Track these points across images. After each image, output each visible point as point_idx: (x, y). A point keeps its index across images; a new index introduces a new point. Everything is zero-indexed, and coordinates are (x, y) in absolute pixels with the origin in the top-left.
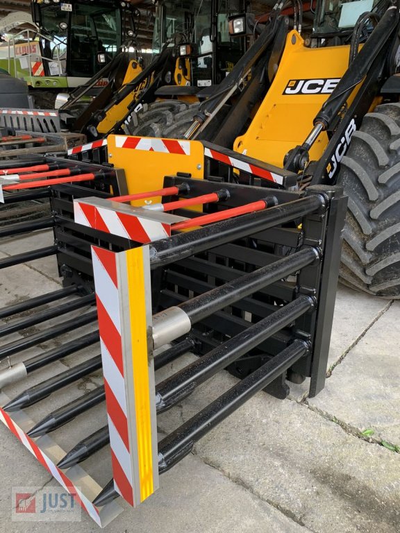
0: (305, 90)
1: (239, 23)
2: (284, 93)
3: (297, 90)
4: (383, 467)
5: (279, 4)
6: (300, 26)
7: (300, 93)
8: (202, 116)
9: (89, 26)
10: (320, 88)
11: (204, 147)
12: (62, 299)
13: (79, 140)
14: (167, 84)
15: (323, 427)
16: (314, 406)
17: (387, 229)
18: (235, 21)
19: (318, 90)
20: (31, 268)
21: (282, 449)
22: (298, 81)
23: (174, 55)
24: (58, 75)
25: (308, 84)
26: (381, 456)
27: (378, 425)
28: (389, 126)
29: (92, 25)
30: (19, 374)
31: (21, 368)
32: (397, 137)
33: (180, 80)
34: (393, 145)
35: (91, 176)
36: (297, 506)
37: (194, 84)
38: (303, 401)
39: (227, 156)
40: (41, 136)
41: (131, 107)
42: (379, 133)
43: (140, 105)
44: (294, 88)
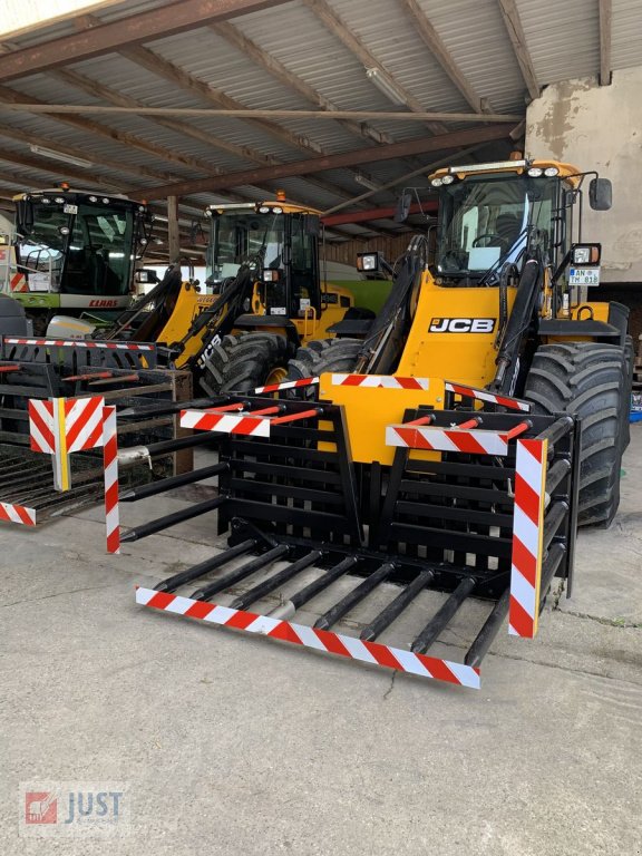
0: (452, 328)
1: (369, 260)
2: (430, 331)
3: (444, 328)
5: (413, 246)
6: (427, 265)
7: (447, 331)
8: (367, 354)
10: (468, 328)
11: (445, 383)
13: (185, 378)
14: (245, 312)
15: (583, 624)
16: (566, 610)
18: (365, 258)
19: (466, 329)
21: (559, 643)
22: (442, 320)
23: (252, 279)
24: (47, 292)
25: (453, 323)
27: (625, 615)
28: (564, 364)
29: (84, 227)
30: (290, 612)
31: (291, 605)
32: (574, 374)
33: (257, 307)
34: (572, 382)
35: (312, 413)
36: (599, 670)
37: (268, 312)
38: (555, 608)
39: (470, 389)
40: (130, 374)
41: (207, 339)
42: (554, 370)
43: (217, 336)
44: (439, 326)
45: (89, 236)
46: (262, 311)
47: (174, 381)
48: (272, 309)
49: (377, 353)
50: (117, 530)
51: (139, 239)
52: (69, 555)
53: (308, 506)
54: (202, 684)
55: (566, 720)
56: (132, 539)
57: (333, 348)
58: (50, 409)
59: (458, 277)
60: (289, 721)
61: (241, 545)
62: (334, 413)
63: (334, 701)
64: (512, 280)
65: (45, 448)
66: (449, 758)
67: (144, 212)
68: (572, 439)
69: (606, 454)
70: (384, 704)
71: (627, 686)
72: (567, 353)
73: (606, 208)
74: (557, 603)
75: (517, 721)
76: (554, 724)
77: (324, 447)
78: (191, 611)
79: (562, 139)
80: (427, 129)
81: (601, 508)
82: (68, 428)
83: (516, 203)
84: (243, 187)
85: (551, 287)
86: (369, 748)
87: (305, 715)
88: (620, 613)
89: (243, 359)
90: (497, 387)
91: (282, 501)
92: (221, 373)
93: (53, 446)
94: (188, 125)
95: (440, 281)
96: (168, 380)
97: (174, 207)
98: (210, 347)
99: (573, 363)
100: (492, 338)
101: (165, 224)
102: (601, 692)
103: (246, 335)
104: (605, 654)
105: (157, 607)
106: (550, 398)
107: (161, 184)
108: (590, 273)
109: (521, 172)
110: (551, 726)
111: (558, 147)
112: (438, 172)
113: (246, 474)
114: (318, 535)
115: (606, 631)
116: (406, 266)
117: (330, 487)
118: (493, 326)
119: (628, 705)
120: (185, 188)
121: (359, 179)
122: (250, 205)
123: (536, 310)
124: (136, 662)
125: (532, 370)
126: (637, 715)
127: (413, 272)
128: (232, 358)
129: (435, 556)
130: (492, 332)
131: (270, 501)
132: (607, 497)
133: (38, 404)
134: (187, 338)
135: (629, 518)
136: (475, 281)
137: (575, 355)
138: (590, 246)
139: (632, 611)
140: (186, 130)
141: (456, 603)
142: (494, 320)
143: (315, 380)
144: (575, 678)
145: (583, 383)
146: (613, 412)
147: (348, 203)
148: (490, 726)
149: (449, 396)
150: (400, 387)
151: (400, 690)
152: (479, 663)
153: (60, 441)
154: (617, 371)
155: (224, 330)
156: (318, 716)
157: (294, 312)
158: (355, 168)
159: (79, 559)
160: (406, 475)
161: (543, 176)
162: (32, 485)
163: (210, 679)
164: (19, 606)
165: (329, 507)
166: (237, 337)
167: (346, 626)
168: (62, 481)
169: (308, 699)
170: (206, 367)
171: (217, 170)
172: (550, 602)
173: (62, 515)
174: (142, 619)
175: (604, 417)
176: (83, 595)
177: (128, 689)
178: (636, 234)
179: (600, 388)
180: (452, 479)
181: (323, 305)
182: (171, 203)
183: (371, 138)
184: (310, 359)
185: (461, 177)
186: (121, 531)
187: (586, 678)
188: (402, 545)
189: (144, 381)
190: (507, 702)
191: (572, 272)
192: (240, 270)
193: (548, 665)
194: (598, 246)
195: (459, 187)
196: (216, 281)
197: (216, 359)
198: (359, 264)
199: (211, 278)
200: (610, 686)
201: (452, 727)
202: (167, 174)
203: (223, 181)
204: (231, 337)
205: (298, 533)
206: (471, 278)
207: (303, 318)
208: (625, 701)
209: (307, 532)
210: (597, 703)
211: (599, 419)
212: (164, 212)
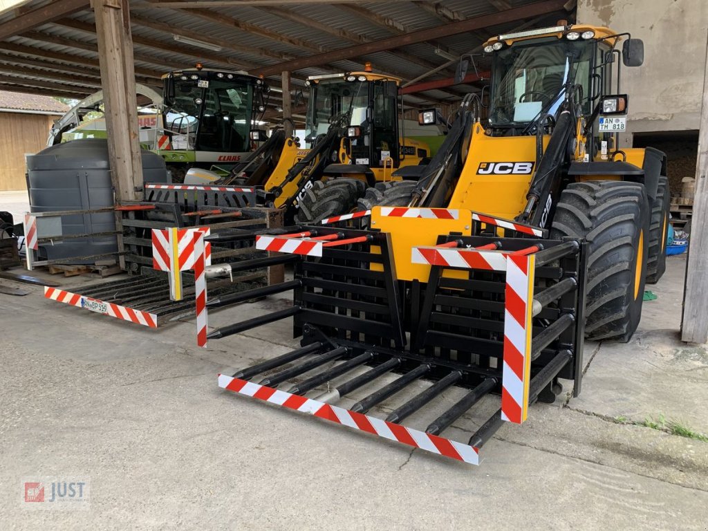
0: (497, 171)
1: (428, 115)
2: (478, 173)
3: (490, 170)
4: (640, 436)
5: (465, 102)
6: (479, 119)
7: (493, 173)
8: (420, 193)
9: (212, 99)
10: (511, 170)
11: (472, 213)
12: (302, 358)
13: (278, 214)
14: (333, 162)
15: (588, 420)
16: (575, 408)
17: (599, 275)
18: (425, 114)
19: (509, 171)
20: (246, 336)
21: (564, 435)
22: (488, 164)
23: (339, 136)
24: (185, 150)
25: (498, 166)
26: (636, 431)
27: (627, 414)
28: (586, 199)
29: (216, 98)
30: (335, 397)
31: (336, 393)
32: (595, 207)
33: (344, 158)
34: (593, 213)
35: (364, 239)
36: (593, 458)
37: (354, 162)
38: (565, 406)
39: (493, 218)
40: (235, 211)
41: (301, 184)
42: (578, 204)
43: (310, 182)
44: (486, 169)
45: (220, 106)
46: (348, 161)
47: (268, 216)
48: (357, 160)
49: (428, 192)
50: (204, 329)
51: (258, 106)
52: (179, 350)
53: (362, 316)
54: (256, 450)
55: (551, 496)
56: (217, 337)
57: (394, 188)
58: (167, 236)
59: (506, 128)
60: (317, 481)
61: (309, 346)
62: (381, 239)
63: (357, 468)
64: (550, 128)
65: (164, 267)
66: (441, 518)
67: (261, 85)
68: (578, 259)
69: (623, 276)
70: (398, 473)
71: (614, 472)
72: (590, 190)
73: (639, 64)
74: (568, 402)
75: (507, 493)
76: (540, 498)
77: (376, 267)
78: (258, 394)
79: (609, 8)
80: (493, 6)
81: (618, 324)
82: (180, 251)
83: (556, 65)
84: (343, 62)
85: (584, 134)
86: (377, 505)
87: (331, 477)
88: (623, 412)
89: (328, 199)
90: (525, 218)
91: (342, 312)
92: (311, 212)
93: (168, 265)
94: (293, 13)
95: (489, 131)
96: (263, 215)
97: (287, 80)
98: (303, 190)
99: (595, 198)
100: (529, 178)
101: (280, 95)
102: (589, 475)
103: (331, 180)
104: (602, 445)
105: (232, 390)
106: (573, 228)
107: (278, 62)
108: (618, 121)
109: (560, 36)
110: (537, 499)
111: (606, 15)
112: (491, 39)
113: (317, 290)
114: (370, 340)
115: (607, 427)
116: (459, 118)
117: (380, 301)
118: (532, 168)
119: (612, 487)
120: (296, 64)
121: (438, 51)
122: (340, 75)
123: (568, 154)
124: (209, 431)
125: (559, 205)
126: (616, 495)
127: (464, 124)
128: (319, 199)
129: (464, 358)
130: (530, 173)
131: (334, 312)
132: (622, 314)
133: (158, 233)
134: (284, 184)
135: (649, 334)
136: (519, 131)
137: (597, 191)
138: (618, 96)
139: (634, 411)
140: (292, 17)
141: (474, 397)
142: (533, 163)
143: (368, 213)
144: (568, 463)
145: (602, 215)
146: (628, 240)
147: (431, 72)
148: (483, 496)
149: (476, 225)
150: (435, 217)
151: (415, 462)
152: (481, 445)
153: (174, 262)
154: (634, 205)
155: (316, 176)
156: (341, 479)
157: (376, 162)
158: (434, 42)
159: (186, 353)
160: (439, 291)
161: (580, 39)
162: (160, 297)
163: (263, 446)
164: (133, 386)
165: (379, 317)
166: (324, 183)
167: (384, 412)
168: (176, 293)
169: (337, 466)
170: (299, 207)
171: (321, 49)
172: (561, 401)
173: (178, 320)
174: (222, 400)
175: (619, 244)
176: (181, 381)
177: (199, 450)
178: (677, 89)
179: (617, 219)
180: (478, 295)
181: (401, 157)
182: (284, 78)
183: (444, 16)
184: (375, 198)
185: (509, 43)
186: (208, 331)
187: (579, 463)
188: (437, 350)
189: (246, 216)
190: (503, 478)
191: (602, 120)
192: (329, 128)
193: (548, 451)
194: (625, 97)
195: (508, 52)
196: (313, 138)
197: (307, 200)
198: (421, 119)
199: (309, 136)
200: (600, 471)
201: (450, 494)
202: (281, 54)
203: (325, 57)
204: (319, 182)
205: (355, 337)
206: (516, 129)
207: (382, 167)
208: (609, 484)
209: (362, 337)
210: (583, 483)
211: (615, 246)
212: (279, 85)
